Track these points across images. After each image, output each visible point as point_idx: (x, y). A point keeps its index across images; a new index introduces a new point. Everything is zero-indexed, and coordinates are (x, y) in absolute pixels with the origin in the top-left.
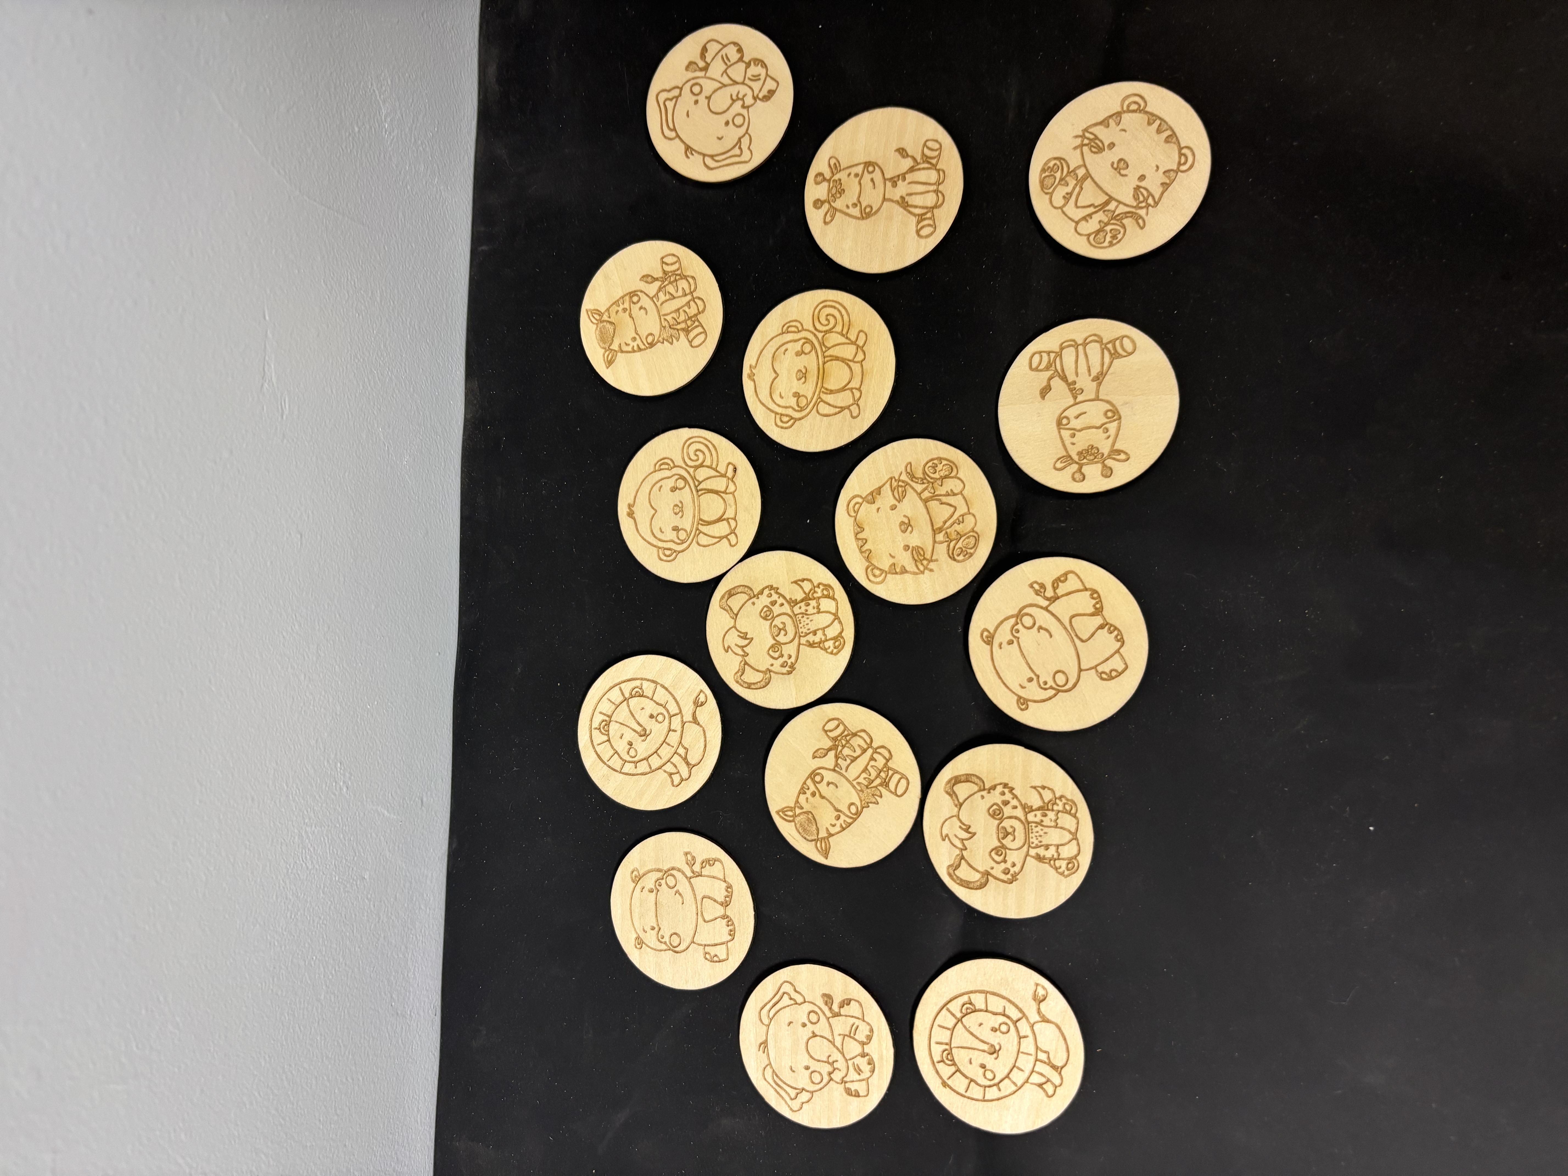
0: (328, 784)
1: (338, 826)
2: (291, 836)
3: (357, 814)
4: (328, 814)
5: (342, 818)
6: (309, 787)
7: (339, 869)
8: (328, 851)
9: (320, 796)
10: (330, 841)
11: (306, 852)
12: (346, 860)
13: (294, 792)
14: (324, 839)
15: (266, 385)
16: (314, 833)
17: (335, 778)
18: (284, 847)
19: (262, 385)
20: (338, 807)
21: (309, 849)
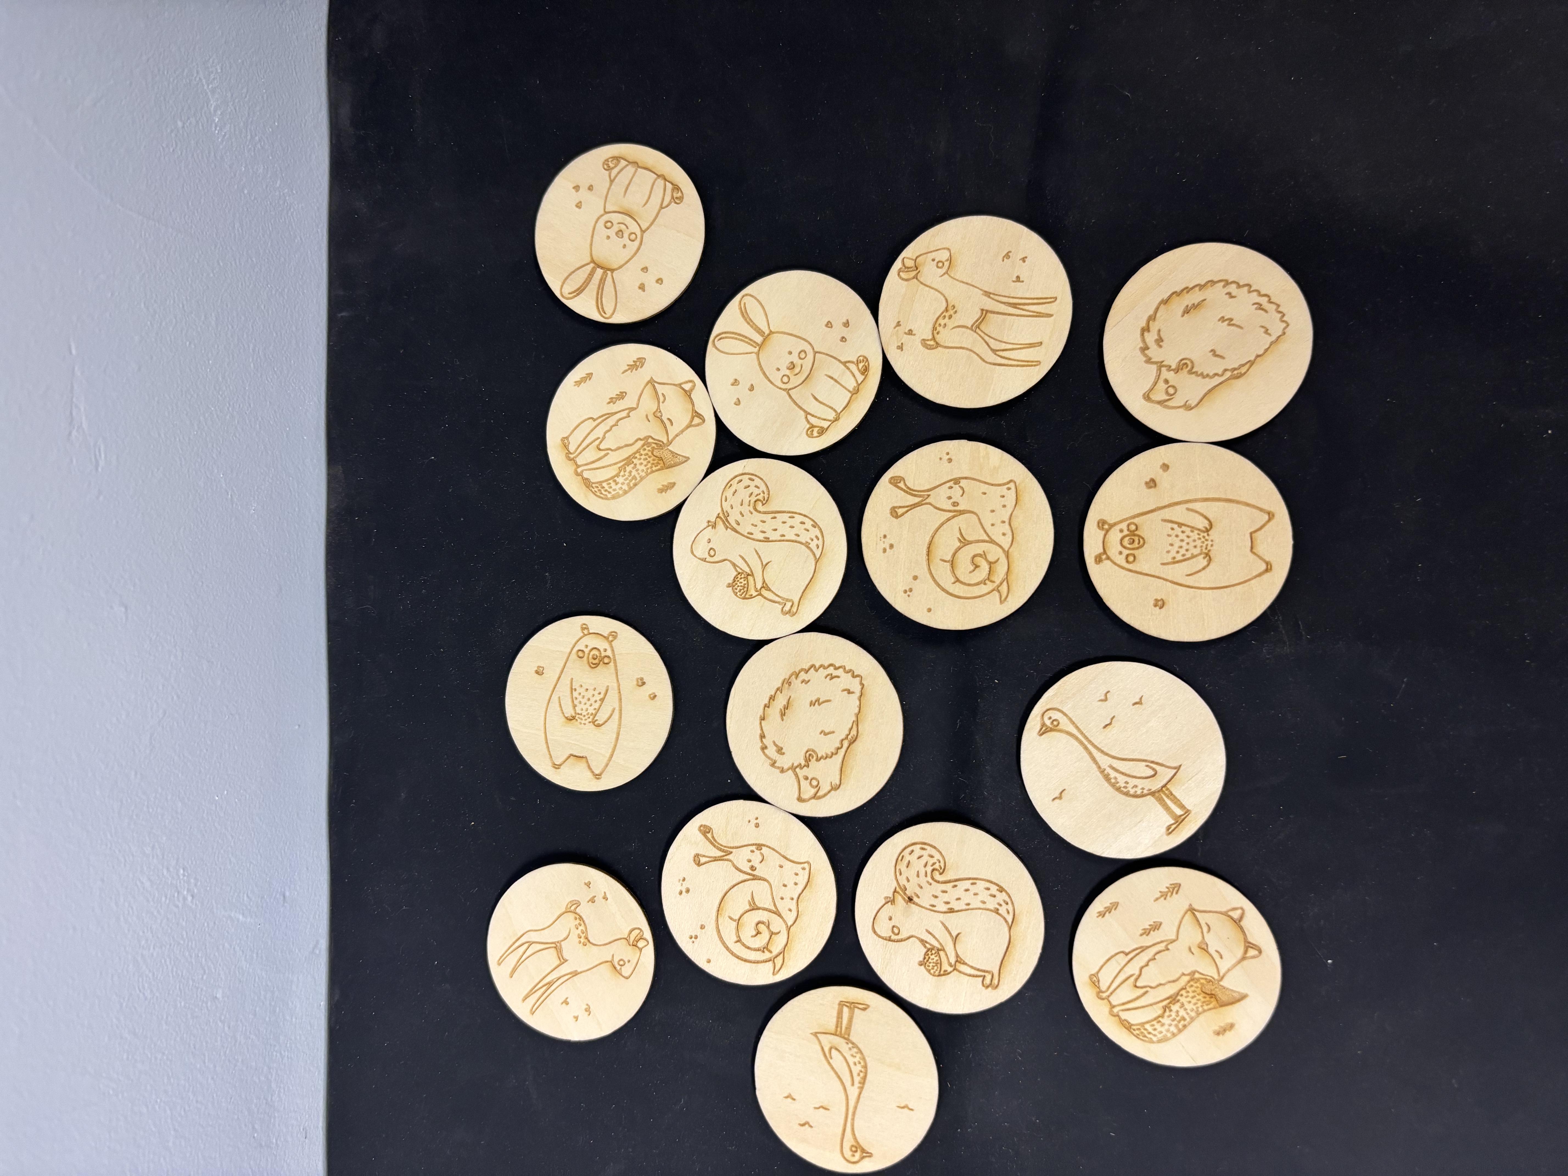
15: (74, 433)
19: (70, 434)
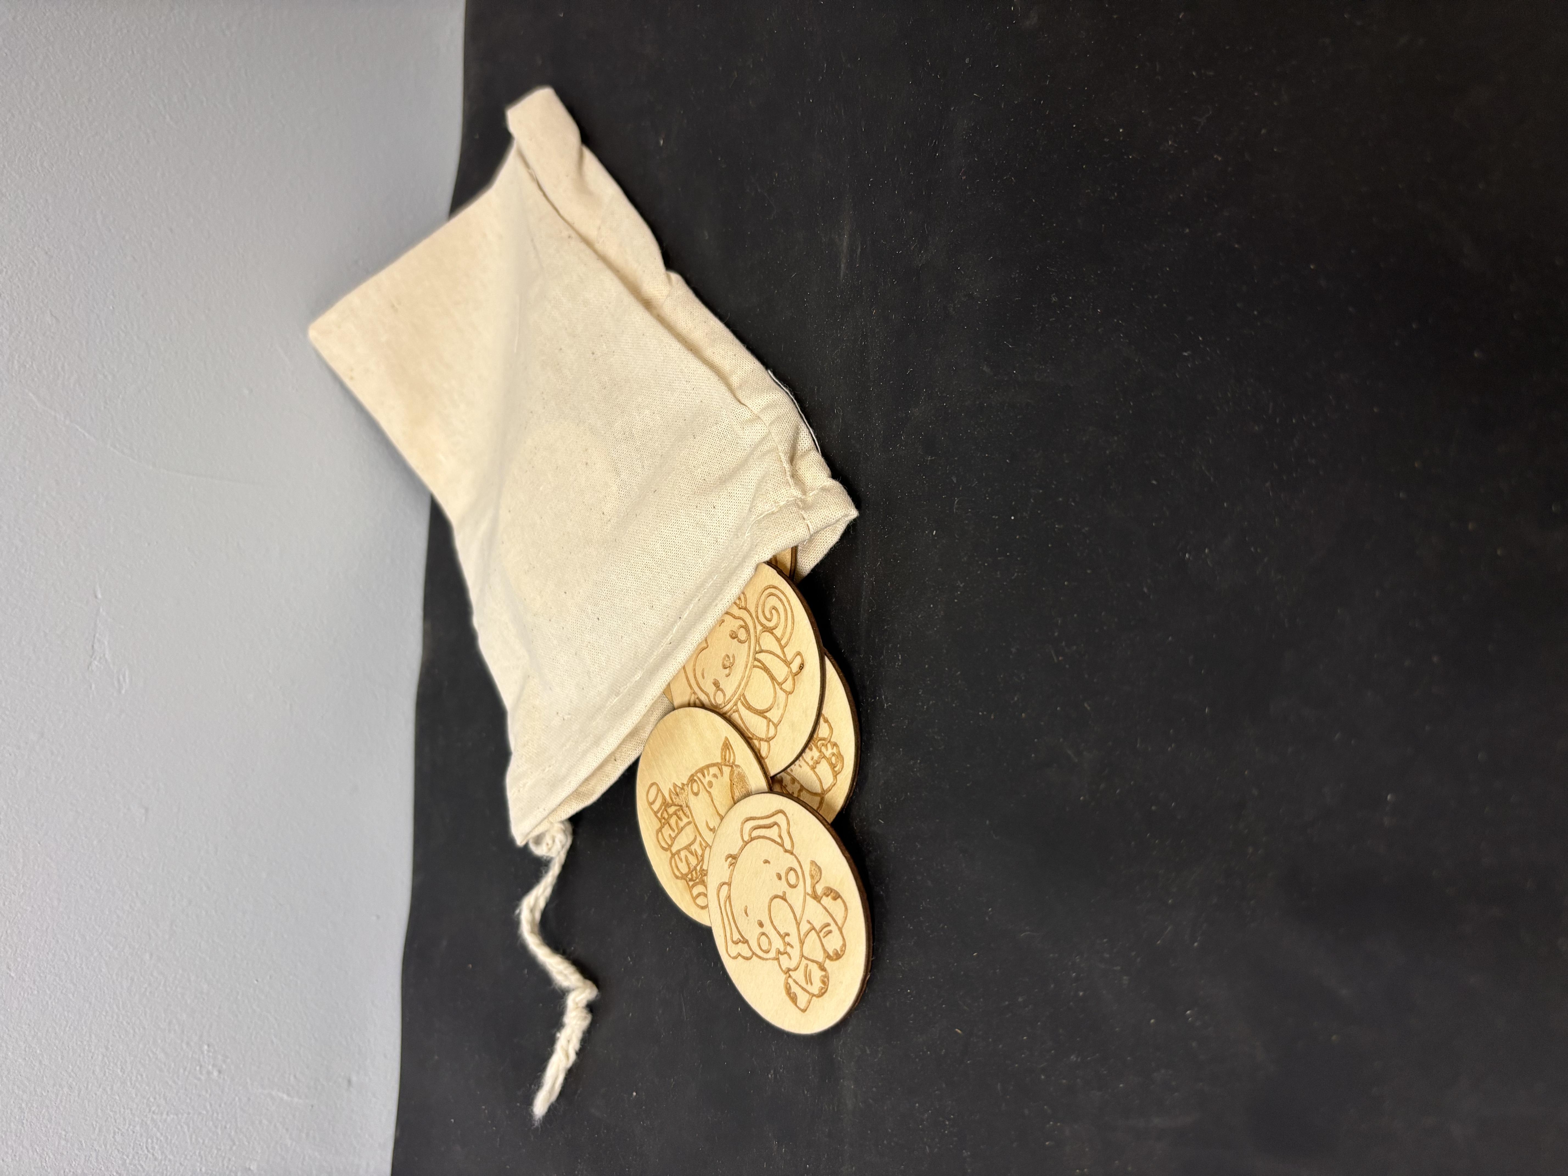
0: (188, 1069)
1: (204, 1112)
2: (130, 1125)
3: (237, 1099)
4: (188, 1101)
5: (211, 1105)
6: (158, 1072)
7: (206, 1160)
8: (189, 1141)
9: (174, 1082)
10: (191, 1129)
11: (153, 1142)
12: (218, 1150)
13: (134, 1078)
14: (182, 1127)
16: (165, 1120)
17: (199, 1061)
18: (118, 1138)
20: (204, 1093)
21: (157, 1139)
